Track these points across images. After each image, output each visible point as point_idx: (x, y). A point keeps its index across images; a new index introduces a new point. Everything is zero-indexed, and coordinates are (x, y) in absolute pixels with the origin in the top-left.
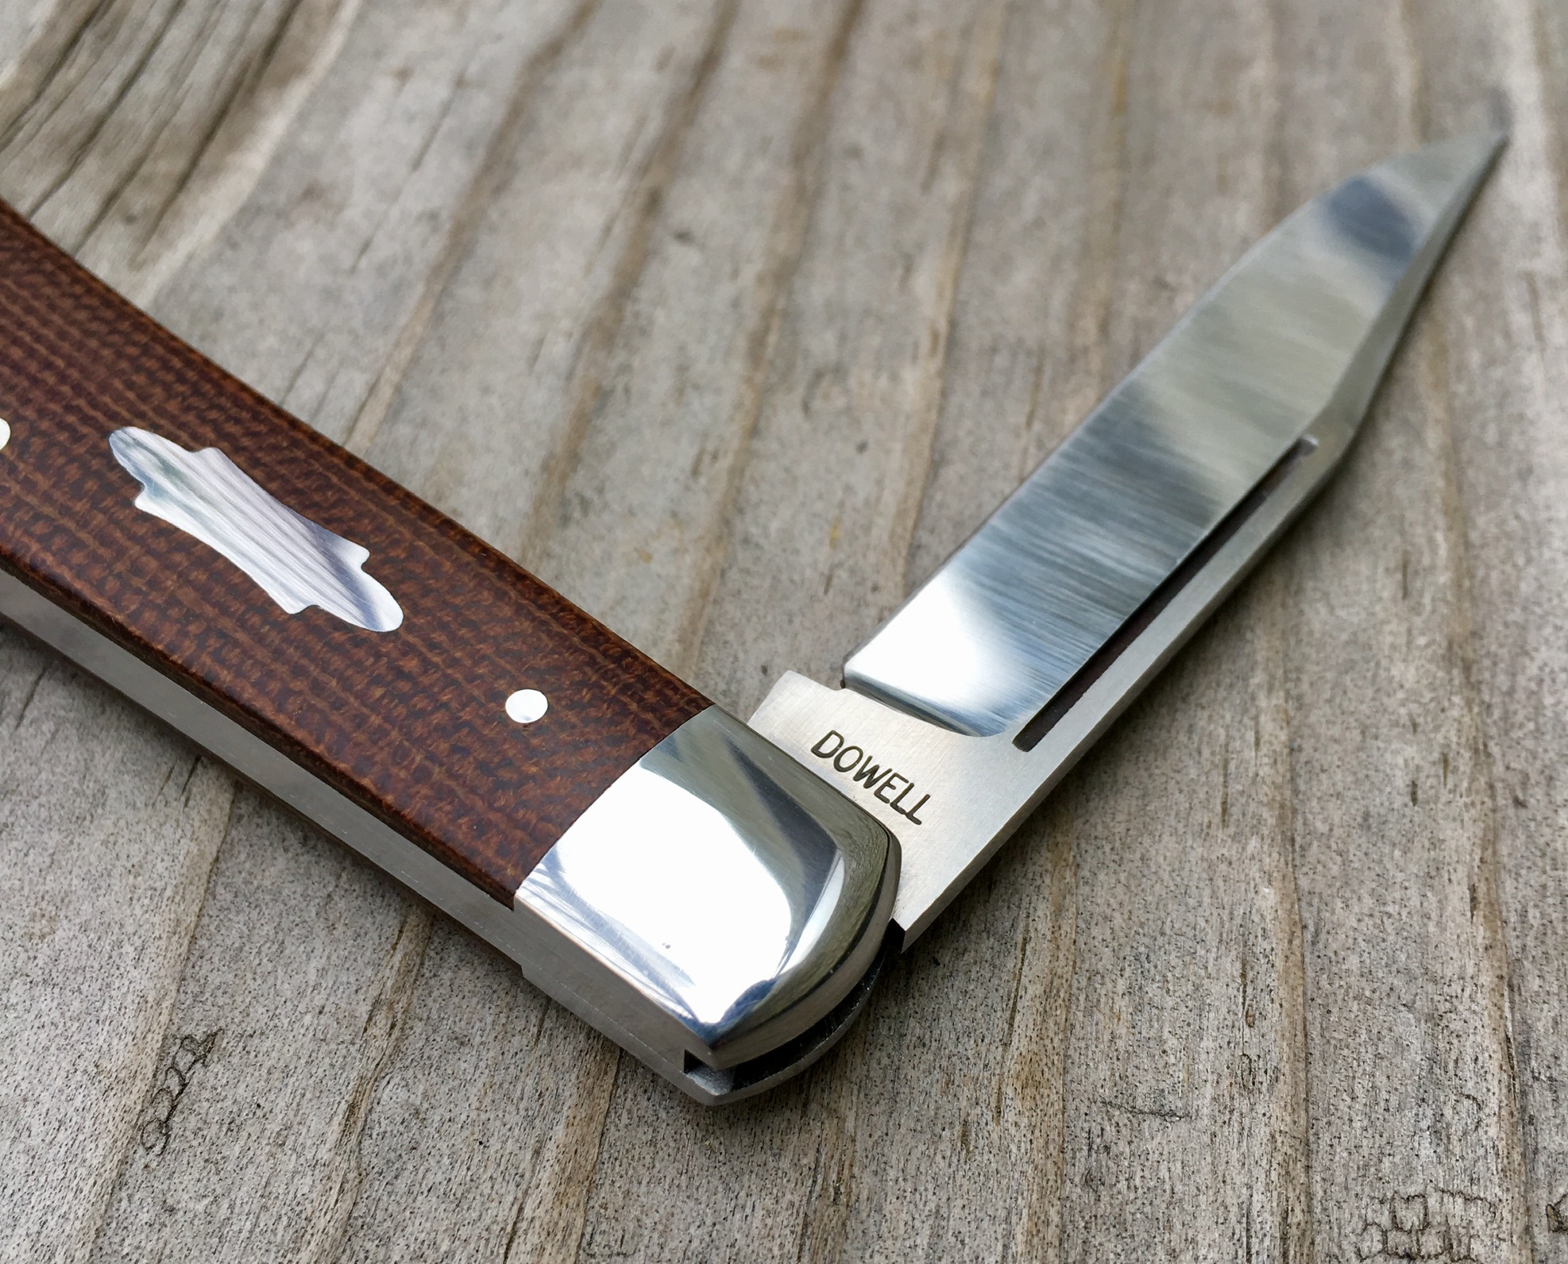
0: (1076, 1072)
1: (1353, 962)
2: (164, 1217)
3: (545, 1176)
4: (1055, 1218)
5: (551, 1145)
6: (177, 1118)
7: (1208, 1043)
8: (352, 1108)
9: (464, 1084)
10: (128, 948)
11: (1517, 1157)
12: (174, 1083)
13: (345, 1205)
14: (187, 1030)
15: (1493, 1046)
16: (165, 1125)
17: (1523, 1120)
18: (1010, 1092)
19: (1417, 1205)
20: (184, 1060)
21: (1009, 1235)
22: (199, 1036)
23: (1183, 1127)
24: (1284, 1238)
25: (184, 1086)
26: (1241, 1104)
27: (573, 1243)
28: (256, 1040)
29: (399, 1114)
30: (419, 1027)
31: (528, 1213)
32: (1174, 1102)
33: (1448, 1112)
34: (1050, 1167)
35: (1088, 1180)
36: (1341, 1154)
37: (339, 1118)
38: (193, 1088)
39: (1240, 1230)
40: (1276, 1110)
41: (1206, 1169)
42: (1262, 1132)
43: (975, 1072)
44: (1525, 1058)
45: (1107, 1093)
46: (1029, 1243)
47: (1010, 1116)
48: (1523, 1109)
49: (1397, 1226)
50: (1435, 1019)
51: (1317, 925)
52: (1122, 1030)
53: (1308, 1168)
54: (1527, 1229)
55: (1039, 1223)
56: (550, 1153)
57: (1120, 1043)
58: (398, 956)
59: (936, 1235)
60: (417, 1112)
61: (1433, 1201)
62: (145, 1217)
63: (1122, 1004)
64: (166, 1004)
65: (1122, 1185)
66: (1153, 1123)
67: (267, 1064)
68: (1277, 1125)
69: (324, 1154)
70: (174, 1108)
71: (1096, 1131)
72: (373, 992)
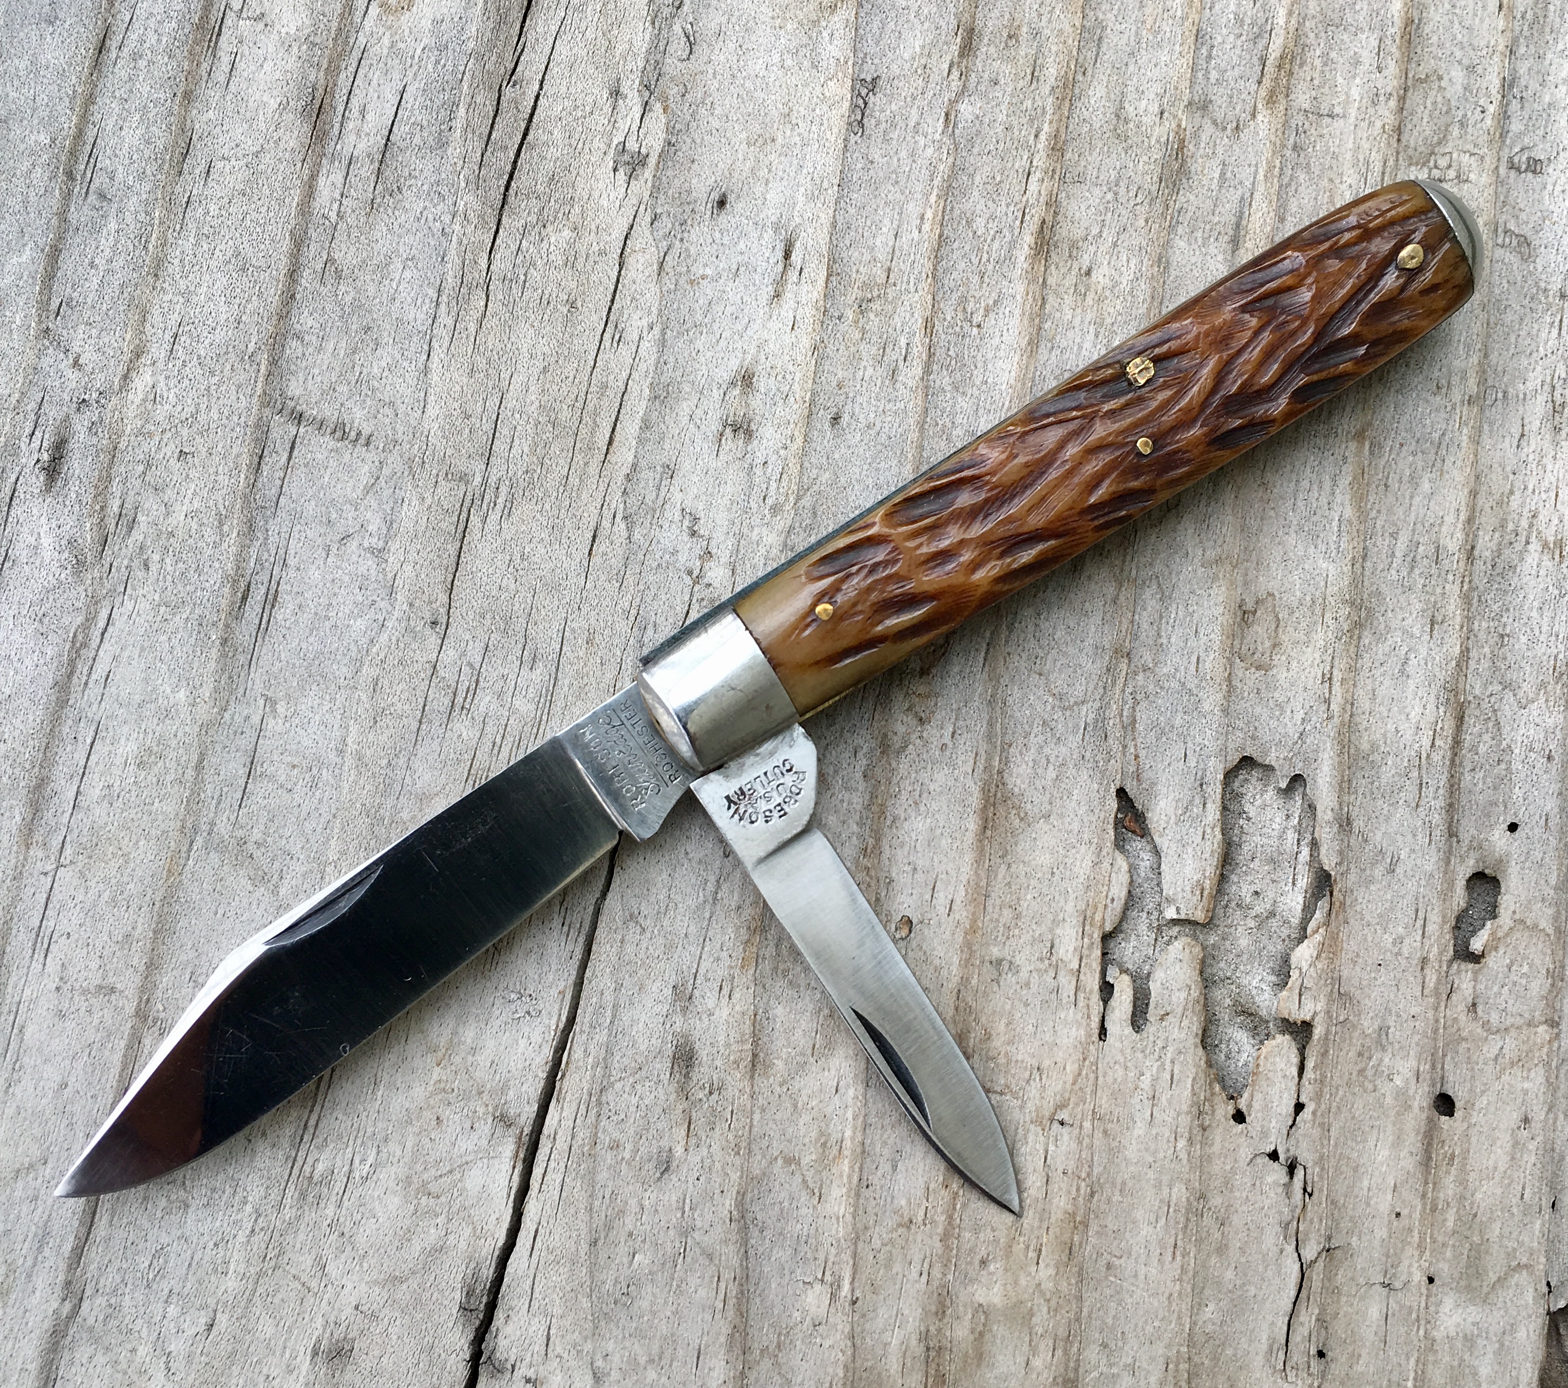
0: (1292, 97)
1: (1435, 39)
2: (869, 166)
3: (1040, 146)
4: (1278, 165)
5: (1043, 133)
6: (865, 120)
7: (1358, 81)
8: (947, 115)
9: (998, 105)
10: (825, 34)
11: (1498, 134)
12: (861, 102)
13: (951, 160)
14: (862, 77)
15: (1497, 83)
16: (861, 123)
17: (1504, 116)
18: (1260, 106)
19: (1448, 157)
20: (864, 92)
21: (1256, 172)
22: (869, 79)
23: (1341, 121)
24: (1383, 173)
25: (866, 104)
26: (1371, 111)
27: (1057, 177)
28: (896, 81)
29: (970, 118)
30: (973, 75)
31: (1035, 163)
32: (1338, 110)
33: (1469, 114)
34: (1278, 142)
35: (1295, 148)
36: (1415, 133)
37: (942, 120)
38: (870, 105)
39: (1364, 170)
40: (1387, 113)
41: (1351, 141)
42: (1379, 124)
43: (1243, 96)
44: (1511, 86)
45: (1306, 106)
46: (1265, 176)
47: (1260, 117)
48: (1506, 112)
49: (1436, 167)
50: (1471, 69)
51: (1420, 20)
52: (1316, 75)
53: (1399, 140)
54: (1497, 168)
55: (1271, 168)
56: (1043, 137)
57: (1316, 82)
58: (959, 40)
59: (1223, 174)
60: (977, 117)
61: (1455, 155)
62: (859, 166)
63: (1318, 63)
64: (850, 63)
65: (1310, 150)
66: (1328, 120)
67: (903, 94)
68: (1386, 121)
69: (937, 137)
70: (863, 114)
71: (1300, 124)
72: (949, 58)
